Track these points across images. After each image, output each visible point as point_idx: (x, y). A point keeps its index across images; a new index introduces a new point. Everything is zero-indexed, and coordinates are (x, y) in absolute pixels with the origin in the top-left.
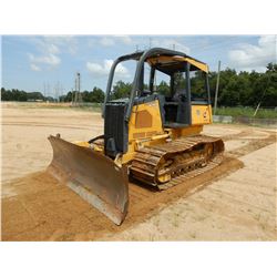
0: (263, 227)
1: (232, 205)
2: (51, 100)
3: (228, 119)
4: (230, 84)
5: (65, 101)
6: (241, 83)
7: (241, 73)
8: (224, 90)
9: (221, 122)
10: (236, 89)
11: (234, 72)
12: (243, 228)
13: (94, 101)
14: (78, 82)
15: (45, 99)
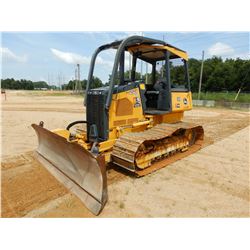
0: (213, 184)
2: (55, 88)
3: (210, 103)
4: (216, 71)
5: (67, 89)
6: (226, 70)
7: (227, 60)
8: (211, 77)
9: (204, 106)
10: (222, 75)
11: (221, 60)
14: (78, 71)
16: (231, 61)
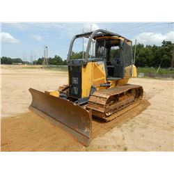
1: (158, 121)
2: (28, 63)
3: (141, 75)
4: (140, 53)
6: (147, 52)
7: (147, 46)
9: (138, 77)
10: (144, 56)
11: (143, 46)
12: (167, 132)
13: (55, 64)
15: (23, 63)
16: (150, 47)
